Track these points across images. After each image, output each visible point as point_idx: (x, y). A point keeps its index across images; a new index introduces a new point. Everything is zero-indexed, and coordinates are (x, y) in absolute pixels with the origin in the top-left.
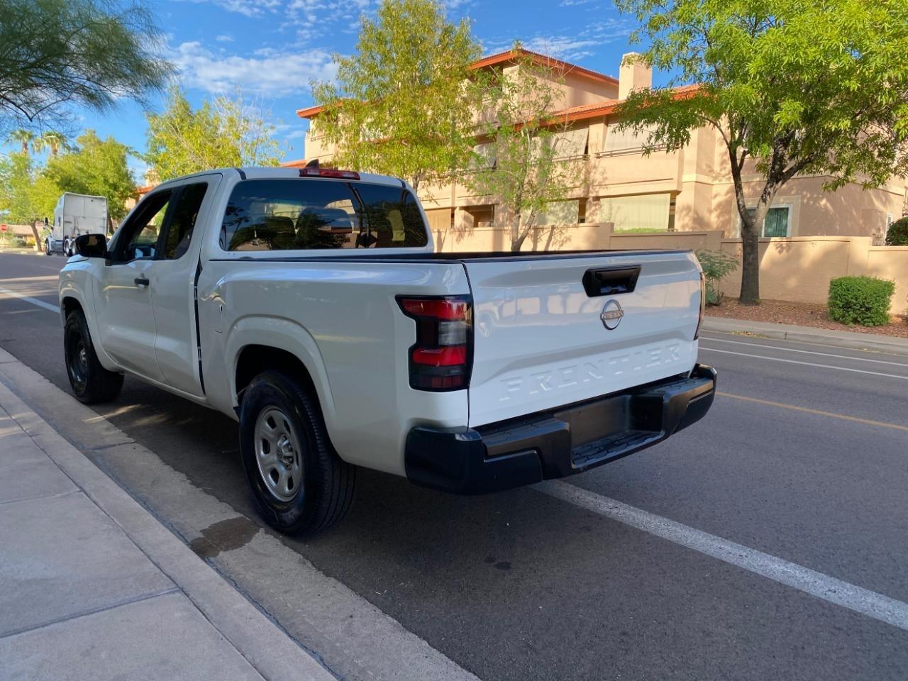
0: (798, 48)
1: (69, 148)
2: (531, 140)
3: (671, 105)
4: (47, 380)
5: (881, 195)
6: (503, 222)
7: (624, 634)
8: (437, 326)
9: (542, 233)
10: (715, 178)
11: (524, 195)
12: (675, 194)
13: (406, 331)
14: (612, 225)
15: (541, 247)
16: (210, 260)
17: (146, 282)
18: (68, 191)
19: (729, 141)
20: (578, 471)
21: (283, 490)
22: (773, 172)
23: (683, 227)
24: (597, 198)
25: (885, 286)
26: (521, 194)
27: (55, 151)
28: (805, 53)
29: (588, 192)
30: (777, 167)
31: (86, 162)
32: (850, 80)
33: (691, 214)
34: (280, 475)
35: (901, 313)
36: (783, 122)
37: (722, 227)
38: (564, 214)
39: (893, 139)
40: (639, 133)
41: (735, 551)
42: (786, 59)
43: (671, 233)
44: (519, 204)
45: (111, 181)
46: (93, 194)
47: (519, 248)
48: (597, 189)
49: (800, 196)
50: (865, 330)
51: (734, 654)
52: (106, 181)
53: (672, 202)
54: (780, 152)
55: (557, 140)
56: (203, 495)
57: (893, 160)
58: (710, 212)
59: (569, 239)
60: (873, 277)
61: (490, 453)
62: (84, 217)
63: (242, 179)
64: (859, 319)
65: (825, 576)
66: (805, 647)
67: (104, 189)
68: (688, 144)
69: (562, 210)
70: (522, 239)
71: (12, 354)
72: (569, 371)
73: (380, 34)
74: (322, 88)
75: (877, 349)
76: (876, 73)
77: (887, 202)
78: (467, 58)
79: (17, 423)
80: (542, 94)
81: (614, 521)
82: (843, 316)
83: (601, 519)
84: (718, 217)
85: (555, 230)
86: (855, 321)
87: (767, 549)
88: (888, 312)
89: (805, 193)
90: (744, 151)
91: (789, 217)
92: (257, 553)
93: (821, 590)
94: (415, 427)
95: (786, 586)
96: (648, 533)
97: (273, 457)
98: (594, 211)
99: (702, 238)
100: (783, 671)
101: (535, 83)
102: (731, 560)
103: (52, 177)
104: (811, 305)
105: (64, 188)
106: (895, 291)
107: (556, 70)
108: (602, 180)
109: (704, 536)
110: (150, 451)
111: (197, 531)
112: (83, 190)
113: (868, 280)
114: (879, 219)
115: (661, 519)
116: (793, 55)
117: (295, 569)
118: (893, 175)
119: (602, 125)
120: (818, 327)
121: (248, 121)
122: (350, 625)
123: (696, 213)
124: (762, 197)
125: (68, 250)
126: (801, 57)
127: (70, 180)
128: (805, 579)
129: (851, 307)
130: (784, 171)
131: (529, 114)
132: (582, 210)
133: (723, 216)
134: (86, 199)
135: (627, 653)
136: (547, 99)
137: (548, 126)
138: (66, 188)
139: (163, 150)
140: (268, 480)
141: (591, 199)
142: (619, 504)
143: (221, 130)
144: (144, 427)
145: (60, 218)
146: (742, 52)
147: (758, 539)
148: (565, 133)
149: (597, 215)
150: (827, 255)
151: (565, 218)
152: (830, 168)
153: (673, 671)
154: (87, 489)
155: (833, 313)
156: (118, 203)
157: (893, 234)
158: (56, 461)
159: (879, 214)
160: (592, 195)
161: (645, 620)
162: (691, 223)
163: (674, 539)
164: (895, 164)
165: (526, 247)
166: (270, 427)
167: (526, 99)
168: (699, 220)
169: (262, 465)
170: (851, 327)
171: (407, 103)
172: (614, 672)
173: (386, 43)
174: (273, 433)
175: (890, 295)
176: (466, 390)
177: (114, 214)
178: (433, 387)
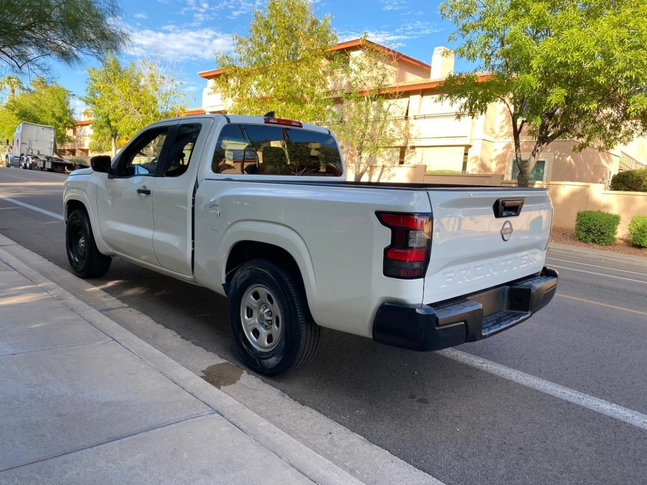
0: (567, 52)
1: (23, 89)
2: (371, 103)
3: (476, 85)
4: (46, 260)
5: (606, 156)
6: (346, 160)
7: (521, 449)
8: (408, 233)
9: (375, 170)
10: (496, 138)
11: (365, 142)
12: (468, 147)
13: (384, 236)
14: (426, 166)
15: (374, 180)
16: (206, 179)
17: (148, 193)
18: (25, 120)
19: (512, 113)
20: (485, 337)
21: (264, 344)
22: (541, 136)
23: (472, 171)
24: (413, 148)
25: (614, 218)
26: (363, 142)
27: (13, 91)
28: (572, 56)
29: (407, 143)
30: (544, 133)
31: (39, 100)
32: (599, 76)
33: (479, 162)
34: (260, 333)
35: (621, 237)
36: (553, 102)
37: (499, 172)
38: (389, 157)
39: (620, 118)
40: (454, 104)
41: (574, 395)
42: (559, 60)
43: (464, 174)
44: (361, 148)
45: (57, 115)
46: (43, 124)
47: (360, 180)
48: (414, 140)
49: (553, 153)
50: (600, 248)
51: (597, 463)
52: (53, 115)
53: (466, 152)
54: (546, 123)
55: (390, 105)
56: (193, 346)
57: (619, 131)
58: (491, 161)
59: (394, 175)
60: (606, 211)
61: (440, 323)
62: (36, 141)
63: (228, 122)
64: (596, 240)
65: (639, 413)
66: (641, 459)
67: (52, 121)
68: (485, 113)
69: (388, 154)
70: (362, 174)
71: (12, 239)
72: (480, 269)
73: (267, 22)
74: (223, 57)
75: (610, 261)
76: (618, 73)
77: (609, 160)
78: (327, 43)
79: (43, 290)
80: (381, 72)
81: (486, 372)
82: (585, 238)
83: (477, 370)
84: (497, 165)
85: (385, 168)
86: (593, 241)
87: (594, 394)
88: (615, 236)
89: (556, 152)
90: (523, 121)
91: (545, 168)
92: (247, 388)
93: (639, 422)
94: (384, 303)
95: (615, 419)
96: (512, 381)
97: (255, 320)
98: (411, 156)
99: (488, 179)
100: (632, 475)
101: (376, 64)
102: (573, 400)
103: (13, 110)
104: (562, 229)
105: (21, 119)
106: (621, 222)
107: (391, 56)
108: (417, 135)
109: (550, 384)
110: (143, 314)
111: (199, 371)
112: (36, 120)
113: (603, 214)
114: (604, 172)
115: (517, 372)
116: (563, 56)
117: (279, 400)
118: (619, 142)
119: (419, 96)
120: (569, 244)
121: (164, 78)
122: (332, 439)
123: (481, 160)
124: (533, 153)
125: (23, 164)
126: (569, 59)
127: (26, 113)
128: (626, 414)
129: (591, 232)
130: (548, 136)
131: (371, 85)
132: (402, 155)
133: (500, 164)
134: (39, 127)
135: (526, 462)
136: (384, 76)
137: (383, 95)
138: (23, 118)
139: (98, 95)
140: (251, 337)
141: (409, 148)
142: (486, 361)
143: (142, 83)
144: (132, 296)
145: (18, 140)
146: (528, 52)
147: (586, 388)
148: (396, 100)
149: (413, 159)
150: (573, 195)
151: (390, 160)
152: (577, 135)
153: (561, 474)
154: (117, 339)
155: (578, 235)
156: (62, 132)
157: (615, 183)
158: (85, 318)
159: (604, 168)
160: (410, 145)
161: (531, 440)
162: (478, 168)
163: (531, 386)
164: (620, 135)
165: (365, 179)
166: (254, 300)
167: (370, 75)
168: (483, 166)
169: (245, 325)
170: (590, 245)
171: (284, 72)
172: (523, 474)
173: (271, 29)
174: (256, 303)
175: (617, 224)
176: (423, 279)
177: (59, 140)
178: (401, 275)
